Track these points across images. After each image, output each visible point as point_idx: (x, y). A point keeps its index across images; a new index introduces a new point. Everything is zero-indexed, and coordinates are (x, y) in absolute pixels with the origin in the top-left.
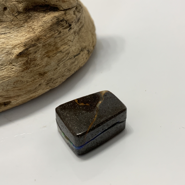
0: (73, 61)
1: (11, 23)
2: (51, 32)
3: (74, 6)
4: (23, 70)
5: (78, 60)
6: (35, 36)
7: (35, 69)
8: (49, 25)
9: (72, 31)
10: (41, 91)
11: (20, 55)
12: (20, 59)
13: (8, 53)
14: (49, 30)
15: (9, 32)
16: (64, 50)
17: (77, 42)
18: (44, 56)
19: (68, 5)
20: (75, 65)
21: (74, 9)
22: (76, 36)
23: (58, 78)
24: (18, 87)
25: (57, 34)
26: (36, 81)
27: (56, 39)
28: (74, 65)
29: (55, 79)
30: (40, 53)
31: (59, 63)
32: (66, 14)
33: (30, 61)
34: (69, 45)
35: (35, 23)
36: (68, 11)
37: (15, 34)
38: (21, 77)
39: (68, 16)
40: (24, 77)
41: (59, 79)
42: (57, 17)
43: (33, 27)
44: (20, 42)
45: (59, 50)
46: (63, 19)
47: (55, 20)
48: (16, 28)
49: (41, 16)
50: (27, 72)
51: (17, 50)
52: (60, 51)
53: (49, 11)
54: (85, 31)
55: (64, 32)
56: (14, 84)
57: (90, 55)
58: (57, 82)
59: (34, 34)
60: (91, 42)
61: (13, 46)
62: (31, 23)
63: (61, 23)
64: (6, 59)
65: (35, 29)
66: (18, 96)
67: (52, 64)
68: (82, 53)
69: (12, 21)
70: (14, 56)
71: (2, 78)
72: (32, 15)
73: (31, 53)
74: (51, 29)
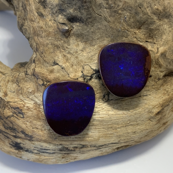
4: (156, 123)
6: (169, 98)
11: (158, 113)
13: (149, 112)
15: (150, 95)
18: (170, 111)
35: (169, 86)
37: (154, 96)
43: (167, 90)
44: (158, 103)
48: (155, 90)
51: (156, 110)
61: (153, 106)
64: (147, 116)
65: (169, 91)
69: (153, 86)
70: (153, 115)
71: (142, 130)
72: (166, 80)
73: (164, 112)
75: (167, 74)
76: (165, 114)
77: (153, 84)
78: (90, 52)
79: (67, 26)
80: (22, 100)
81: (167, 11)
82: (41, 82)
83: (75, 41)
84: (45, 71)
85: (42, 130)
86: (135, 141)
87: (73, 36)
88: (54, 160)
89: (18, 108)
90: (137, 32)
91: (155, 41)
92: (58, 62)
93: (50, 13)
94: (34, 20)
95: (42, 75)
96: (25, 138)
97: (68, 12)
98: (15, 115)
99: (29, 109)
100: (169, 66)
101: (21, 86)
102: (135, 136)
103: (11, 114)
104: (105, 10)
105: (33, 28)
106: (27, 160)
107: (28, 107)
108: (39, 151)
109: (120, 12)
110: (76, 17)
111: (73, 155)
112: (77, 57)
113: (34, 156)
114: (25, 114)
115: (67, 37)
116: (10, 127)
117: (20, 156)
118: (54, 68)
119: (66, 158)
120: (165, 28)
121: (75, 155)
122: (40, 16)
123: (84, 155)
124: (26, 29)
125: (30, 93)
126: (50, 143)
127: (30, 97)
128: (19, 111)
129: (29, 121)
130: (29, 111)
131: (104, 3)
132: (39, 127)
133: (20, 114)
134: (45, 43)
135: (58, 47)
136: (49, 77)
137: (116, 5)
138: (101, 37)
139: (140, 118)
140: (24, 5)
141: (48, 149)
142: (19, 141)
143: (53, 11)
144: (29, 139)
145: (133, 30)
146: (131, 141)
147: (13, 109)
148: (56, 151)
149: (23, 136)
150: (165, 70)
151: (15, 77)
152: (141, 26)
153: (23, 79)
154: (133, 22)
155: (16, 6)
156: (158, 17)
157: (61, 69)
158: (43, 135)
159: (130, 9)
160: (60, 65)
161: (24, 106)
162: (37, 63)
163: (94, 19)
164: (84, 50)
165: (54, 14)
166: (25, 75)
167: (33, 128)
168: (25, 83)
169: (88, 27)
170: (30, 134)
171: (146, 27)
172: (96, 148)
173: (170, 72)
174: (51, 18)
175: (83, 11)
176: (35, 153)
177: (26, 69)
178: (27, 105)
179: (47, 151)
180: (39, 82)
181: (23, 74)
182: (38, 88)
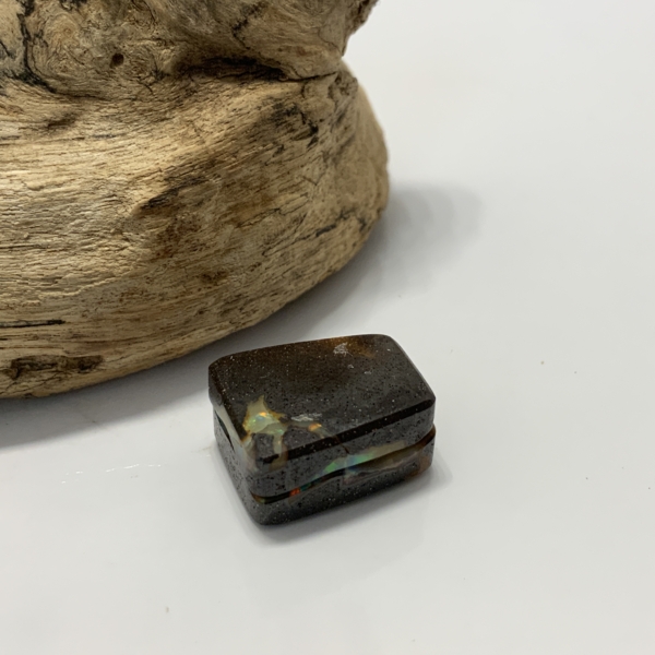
0: (313, 248)
1: (131, 105)
2: (255, 144)
3: (330, 72)
4: (155, 256)
5: (326, 247)
6: (203, 153)
7: (192, 258)
8: (249, 121)
9: (318, 149)
10: (203, 334)
11: (151, 207)
12: (149, 220)
13: (114, 198)
14: (248, 137)
15: (123, 135)
16: (288, 206)
17: (330, 187)
18: (223, 220)
19: (315, 66)
20: (318, 263)
21: (332, 79)
22: (327, 167)
23: (259, 298)
24: (132, 312)
25: (271, 152)
26: (191, 297)
27: (266, 169)
28: (312, 260)
29: (251, 300)
30: (212, 208)
31: (268, 246)
32: (306, 93)
33: (179, 229)
34: (306, 194)
35: (206, 113)
36: (311, 84)
37: (141, 142)
38: (145, 280)
39: (311, 100)
40: (156, 281)
41: (263, 299)
42: (276, 100)
43: (199, 124)
44: (153, 167)
45: (273, 207)
46: (295, 108)
47: (268, 109)
48: (144, 121)
49: (227, 92)
50: (165, 266)
51: (141, 192)
52: (276, 210)
53: (253, 80)
54: (356, 157)
55: (295, 149)
56: (121, 300)
57: (366, 237)
58: (254, 312)
59: (200, 147)
60: (371, 196)
61: (131, 177)
62: (193, 111)
63: (287, 118)
64: (106, 217)
65: (205, 129)
66: (130, 341)
67: (244, 248)
68: (341, 226)
69: (134, 100)
70: (130, 210)
71: (86, 276)
72: (198, 86)
73: (184, 206)
74: (255, 133)
75: (199, 62)
76: (189, 219)
77: (135, 92)
86: (74, 329)
100: (192, 21)
102: (57, 298)
139: (77, 221)
150: (178, 37)
173: (210, 56)
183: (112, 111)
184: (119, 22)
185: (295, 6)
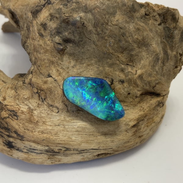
1: (130, 103)
2: (154, 111)
4: (132, 135)
7: (138, 134)
8: (153, 106)
11: (134, 126)
12: (133, 129)
13: (126, 124)
15: (128, 109)
18: (145, 126)
25: (156, 112)
26: (136, 141)
30: (144, 124)
31: (151, 129)
32: (164, 98)
33: (138, 130)
35: (145, 104)
37: (132, 111)
38: (129, 140)
39: (164, 100)
42: (159, 101)
43: (143, 107)
44: (134, 117)
45: (154, 122)
46: (162, 102)
47: (157, 103)
48: (132, 106)
49: (149, 99)
50: (133, 137)
51: (132, 123)
55: (160, 110)
56: (124, 144)
59: (143, 113)
61: (130, 120)
62: (142, 104)
63: (160, 105)
65: (145, 108)
67: (147, 130)
70: (129, 127)
71: (119, 140)
72: (143, 98)
73: (140, 125)
74: (154, 109)
75: (144, 93)
76: (140, 127)
77: (131, 100)
78: (79, 69)
79: (62, 46)
80: (18, 105)
81: (146, 40)
82: (36, 91)
83: (67, 59)
84: (40, 81)
85: (32, 132)
86: (114, 149)
87: (66, 55)
88: (40, 160)
89: (14, 111)
90: (120, 56)
91: (134, 65)
92: (52, 75)
93: (49, 35)
94: (35, 38)
95: (37, 85)
96: (17, 138)
97: (64, 34)
98: (10, 117)
99: (23, 112)
100: (145, 86)
101: (19, 92)
102: (112, 145)
103: (7, 115)
104: (95, 35)
105: (34, 46)
106: (17, 158)
107: (22, 111)
108: (28, 150)
109: (106, 38)
110: (70, 40)
111: (57, 157)
112: (68, 72)
113: (24, 155)
114: (19, 117)
115: (61, 55)
116: (5, 127)
117: (11, 154)
118: (48, 80)
119: (52, 159)
120: (143, 54)
121: (59, 157)
122: (40, 36)
123: (67, 157)
124: (28, 45)
125: (26, 99)
126: (38, 143)
127: (25, 103)
128: (14, 114)
129: (22, 123)
130: (23, 114)
131: (94, 30)
132: (30, 129)
133: (15, 117)
134: (42, 58)
135: (53, 63)
136: (43, 87)
137: (103, 33)
138: (90, 58)
140: (28, 26)
141: (36, 149)
142: (11, 140)
143: (51, 33)
144: (20, 138)
145: (116, 54)
146: (110, 149)
147: (9, 111)
148: (43, 152)
149: (15, 135)
150: (142, 89)
151: (14, 84)
152: (124, 51)
153: (21, 87)
154: (117, 47)
155: (21, 26)
156: (138, 45)
157: (54, 81)
158: (32, 136)
159: (115, 36)
160: (53, 78)
161: (19, 110)
162: (34, 74)
163: (85, 42)
164: (74, 67)
165: (52, 35)
166: (23, 84)
167: (25, 130)
168: (22, 90)
169: (79, 48)
170: (21, 134)
171: (128, 53)
172: (78, 152)
173: (146, 92)
174: (50, 39)
175: (76, 35)
176: (24, 152)
177: (24, 79)
178: (22, 109)
179: (35, 151)
180: (34, 90)
181: (21, 82)
182: (33, 95)
183: (126, 104)
184: (130, 87)
185: (165, 82)
